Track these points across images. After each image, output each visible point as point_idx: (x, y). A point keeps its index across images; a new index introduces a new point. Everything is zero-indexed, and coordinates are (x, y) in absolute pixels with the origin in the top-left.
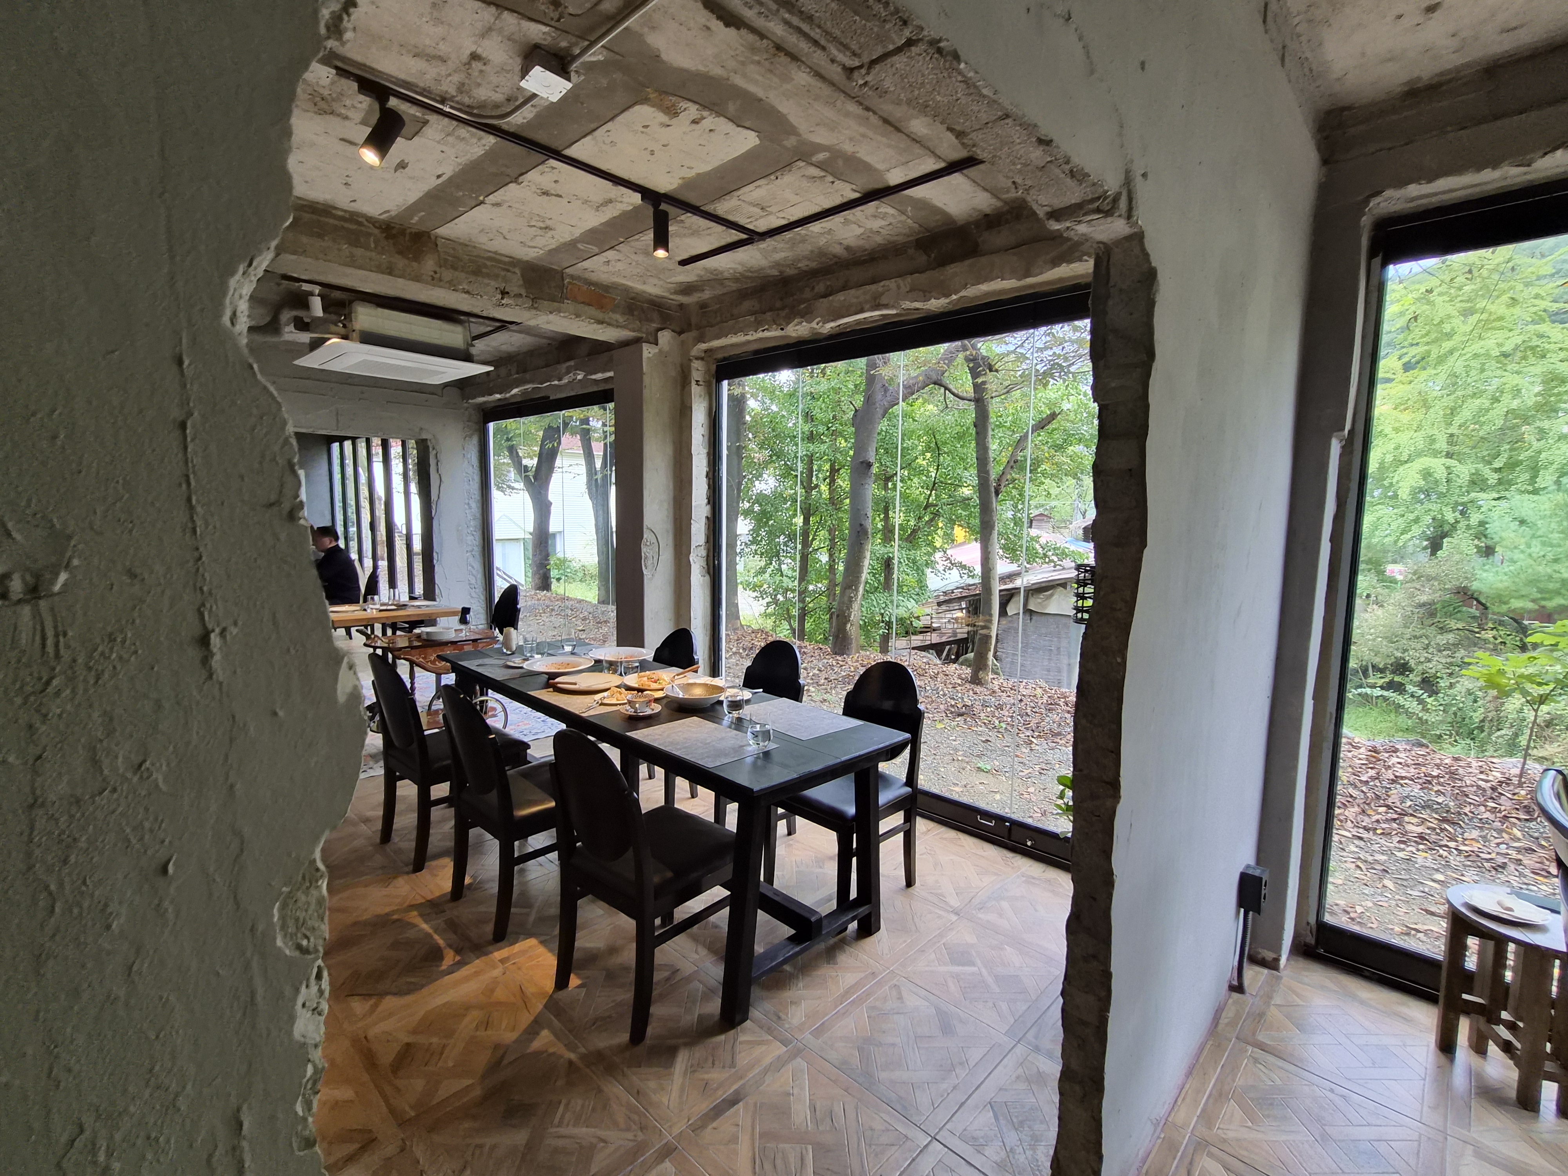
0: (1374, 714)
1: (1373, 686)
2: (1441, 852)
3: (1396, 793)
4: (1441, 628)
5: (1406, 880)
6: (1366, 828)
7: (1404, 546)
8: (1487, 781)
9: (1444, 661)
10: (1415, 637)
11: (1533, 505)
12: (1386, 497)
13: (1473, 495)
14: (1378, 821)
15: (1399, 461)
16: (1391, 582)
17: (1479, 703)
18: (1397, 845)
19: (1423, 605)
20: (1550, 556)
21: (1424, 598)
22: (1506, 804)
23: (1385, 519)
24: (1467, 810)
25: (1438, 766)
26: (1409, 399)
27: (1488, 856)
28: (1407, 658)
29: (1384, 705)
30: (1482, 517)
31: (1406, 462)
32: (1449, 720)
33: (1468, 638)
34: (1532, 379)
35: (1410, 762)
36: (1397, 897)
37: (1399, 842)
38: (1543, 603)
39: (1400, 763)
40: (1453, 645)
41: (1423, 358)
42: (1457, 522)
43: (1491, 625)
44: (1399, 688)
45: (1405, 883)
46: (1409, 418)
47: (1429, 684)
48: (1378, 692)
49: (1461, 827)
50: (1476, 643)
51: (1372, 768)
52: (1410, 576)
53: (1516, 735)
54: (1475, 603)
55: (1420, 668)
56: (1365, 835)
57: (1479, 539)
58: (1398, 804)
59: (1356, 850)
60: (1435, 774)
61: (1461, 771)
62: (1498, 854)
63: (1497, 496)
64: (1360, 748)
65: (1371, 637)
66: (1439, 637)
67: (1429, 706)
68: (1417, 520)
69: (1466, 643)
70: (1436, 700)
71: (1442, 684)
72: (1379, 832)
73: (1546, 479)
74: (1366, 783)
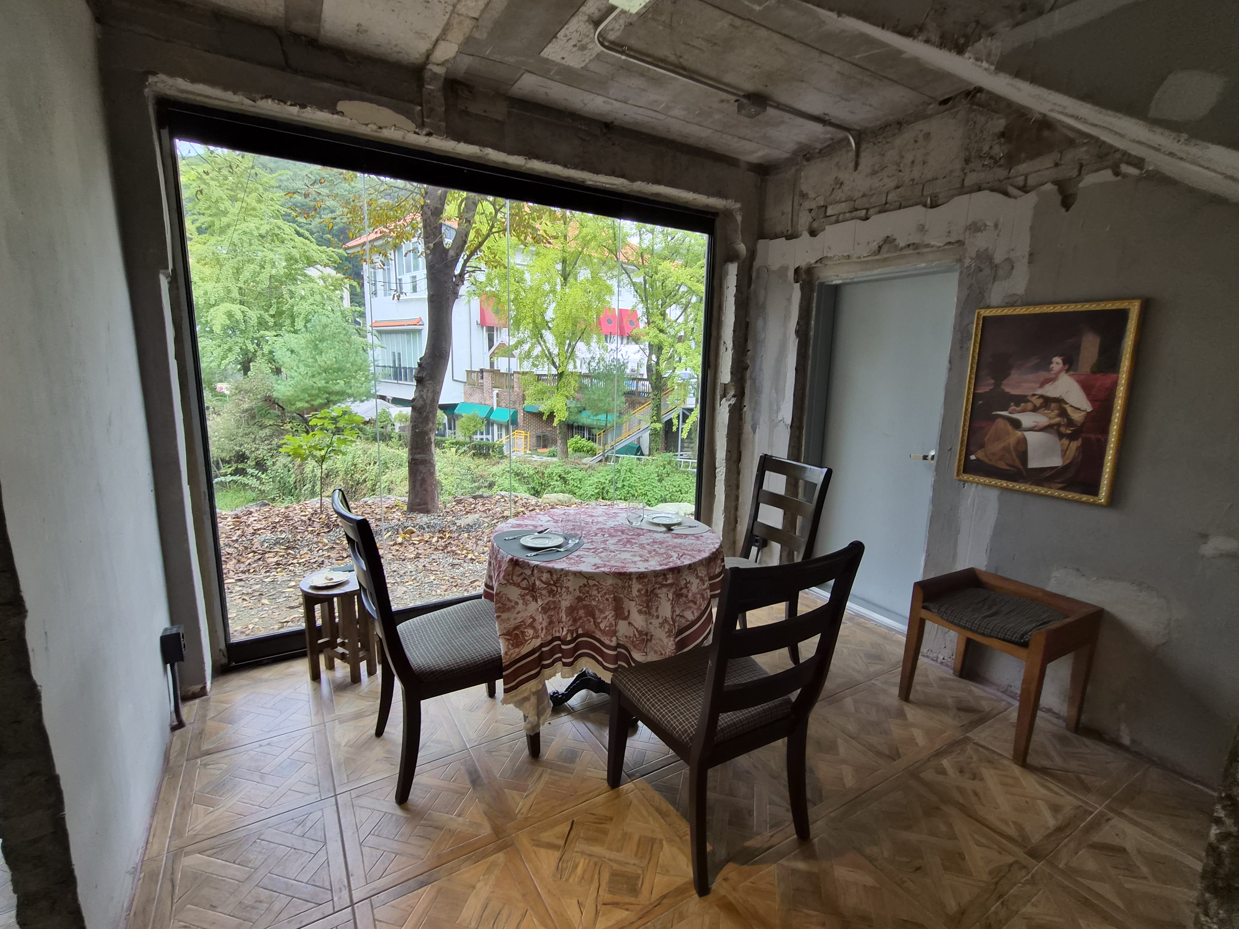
0: (230, 494)
1: (225, 475)
2: (290, 568)
3: (257, 540)
4: (260, 426)
5: (274, 595)
6: (243, 572)
7: (225, 369)
8: (305, 516)
9: (266, 448)
10: (246, 434)
11: (296, 340)
12: (205, 331)
13: (262, 332)
14: (249, 564)
15: (210, 304)
16: (221, 396)
17: (291, 472)
18: (265, 575)
19: (247, 410)
20: (310, 374)
21: (246, 406)
22: (317, 526)
23: (209, 349)
24: (299, 537)
25: (278, 515)
26: (206, 257)
27: (314, 560)
28: (244, 450)
29: (235, 486)
30: (270, 348)
31: (214, 305)
32: (277, 487)
33: (277, 430)
34: (280, 257)
35: (261, 517)
36: (272, 607)
37: (266, 572)
38: (312, 403)
39: (255, 520)
40: (270, 436)
41: (210, 227)
42: (256, 351)
43: (288, 420)
44: (242, 472)
45: (274, 597)
46: (210, 272)
47: (260, 465)
48: (229, 478)
49: (298, 549)
50: (281, 433)
51: (238, 530)
52: (234, 391)
53: (314, 486)
54: (277, 406)
55: (253, 455)
56: (243, 576)
57: (271, 363)
58: (260, 548)
59: (240, 589)
60: (277, 521)
61: (291, 514)
62: (319, 556)
63: (276, 334)
64: (227, 518)
65: (216, 439)
66: (260, 432)
67: (264, 480)
68: (230, 350)
69: (276, 434)
70: (267, 475)
71: (269, 463)
72: (251, 571)
73: (299, 324)
74: (237, 540)
